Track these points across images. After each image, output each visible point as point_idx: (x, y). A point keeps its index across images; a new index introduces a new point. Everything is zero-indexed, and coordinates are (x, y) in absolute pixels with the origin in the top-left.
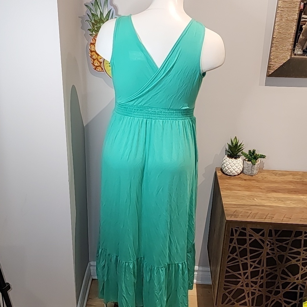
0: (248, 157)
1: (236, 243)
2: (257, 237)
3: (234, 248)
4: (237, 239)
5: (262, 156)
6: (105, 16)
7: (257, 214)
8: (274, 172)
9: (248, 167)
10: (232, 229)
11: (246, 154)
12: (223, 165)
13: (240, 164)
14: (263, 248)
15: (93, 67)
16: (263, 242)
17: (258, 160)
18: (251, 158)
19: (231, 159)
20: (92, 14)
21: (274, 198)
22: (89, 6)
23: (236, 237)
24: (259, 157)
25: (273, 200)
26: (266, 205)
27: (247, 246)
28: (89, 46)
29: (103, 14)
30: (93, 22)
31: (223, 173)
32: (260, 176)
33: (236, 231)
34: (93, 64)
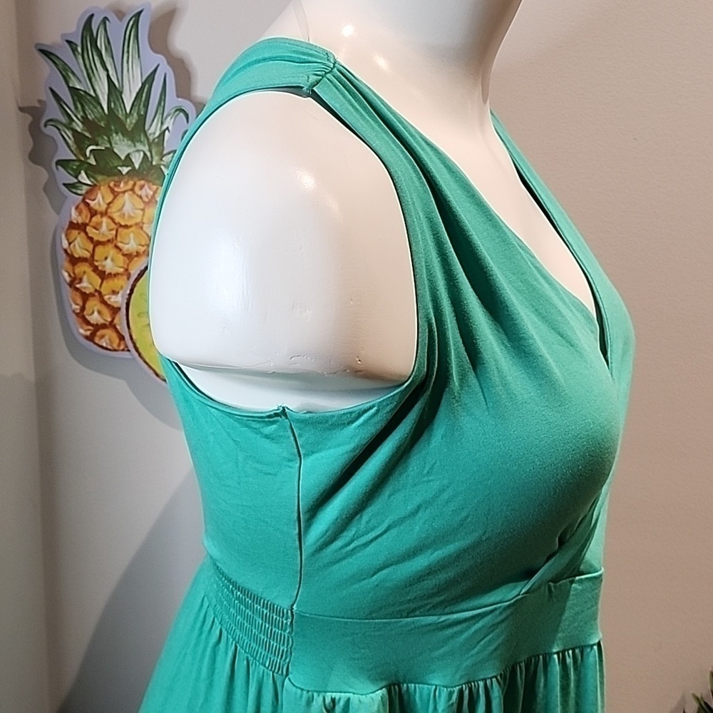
6: (128, 99)
15: (82, 331)
20: (73, 91)
22: (57, 57)
28: (63, 236)
29: (121, 93)
30: (79, 127)
34: (81, 316)
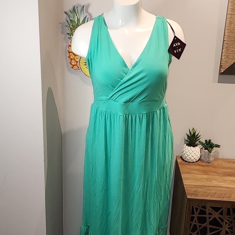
0: (205, 146)
1: (197, 221)
2: (216, 215)
3: (195, 226)
4: (198, 217)
5: (217, 145)
7: (216, 193)
8: (228, 160)
9: (204, 155)
10: (193, 207)
11: (203, 143)
12: (182, 152)
13: (198, 152)
14: (222, 227)
15: (71, 66)
16: (222, 220)
17: (214, 149)
18: (208, 147)
19: (189, 147)
20: (71, 20)
21: (230, 180)
22: (68, 14)
23: (196, 215)
24: (214, 146)
25: (230, 182)
26: (223, 186)
27: (207, 224)
28: (68, 48)
29: (80, 20)
30: (71, 27)
31: (183, 160)
32: (216, 163)
33: (197, 209)
34: (71, 63)
